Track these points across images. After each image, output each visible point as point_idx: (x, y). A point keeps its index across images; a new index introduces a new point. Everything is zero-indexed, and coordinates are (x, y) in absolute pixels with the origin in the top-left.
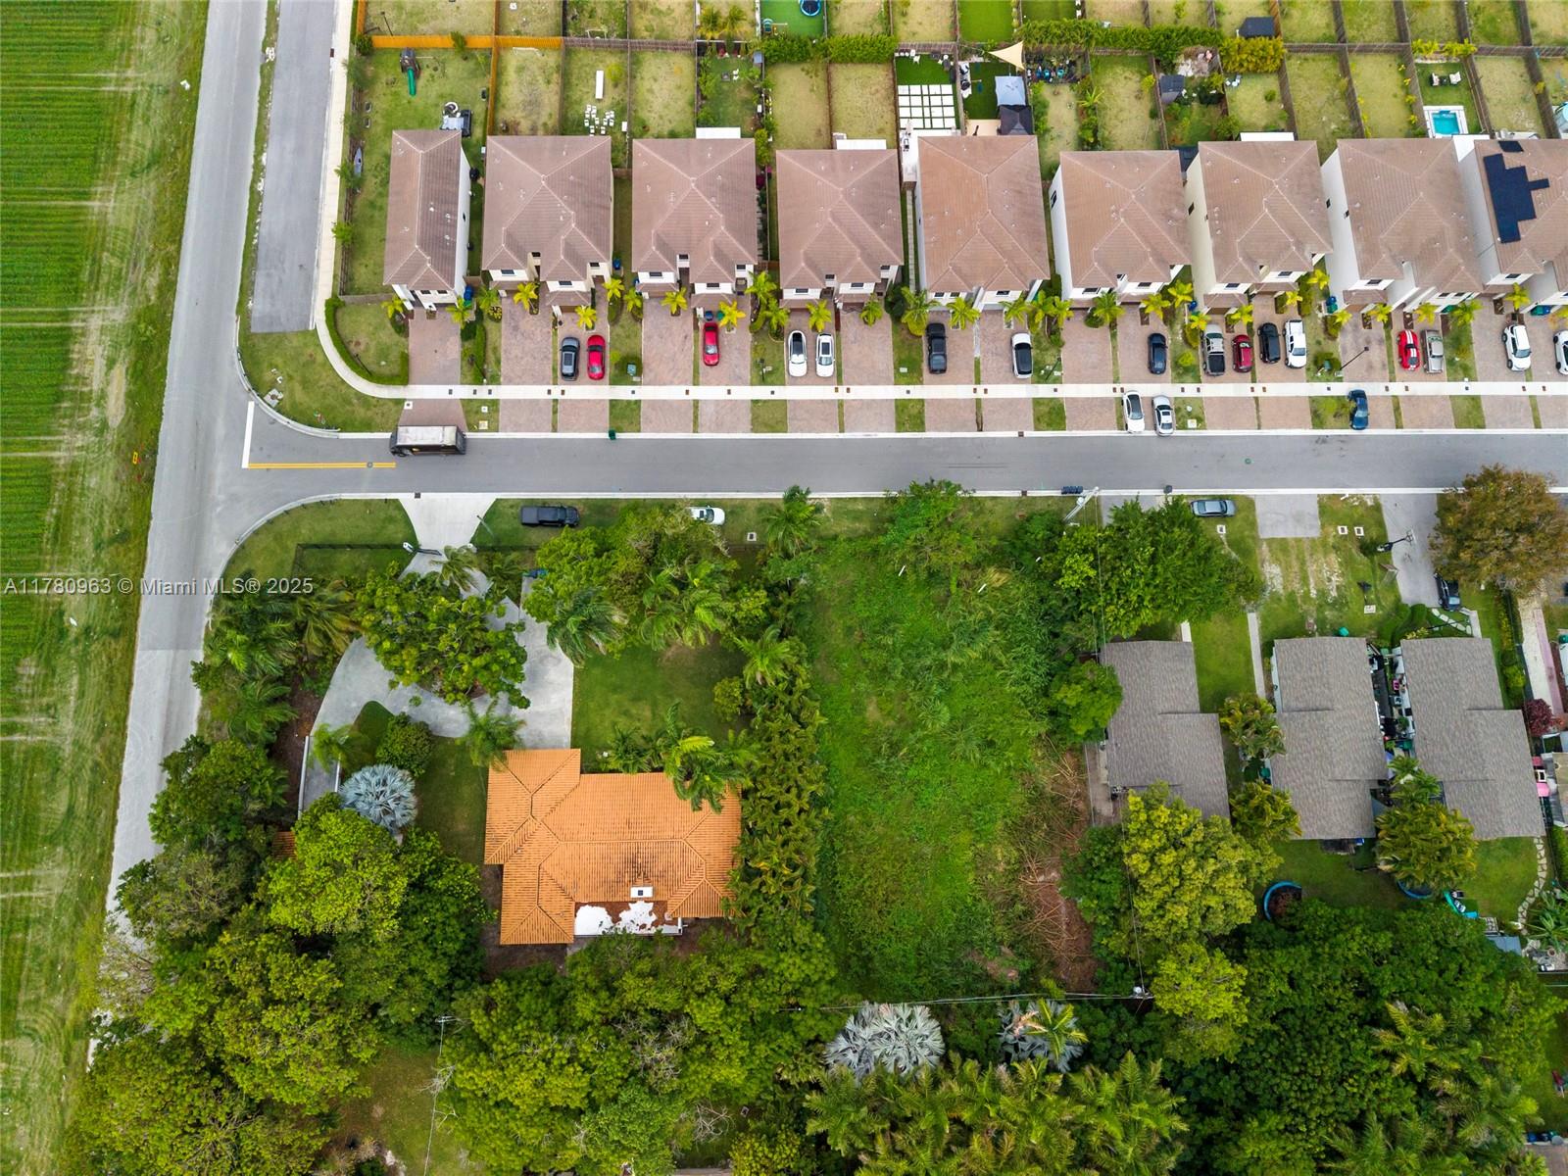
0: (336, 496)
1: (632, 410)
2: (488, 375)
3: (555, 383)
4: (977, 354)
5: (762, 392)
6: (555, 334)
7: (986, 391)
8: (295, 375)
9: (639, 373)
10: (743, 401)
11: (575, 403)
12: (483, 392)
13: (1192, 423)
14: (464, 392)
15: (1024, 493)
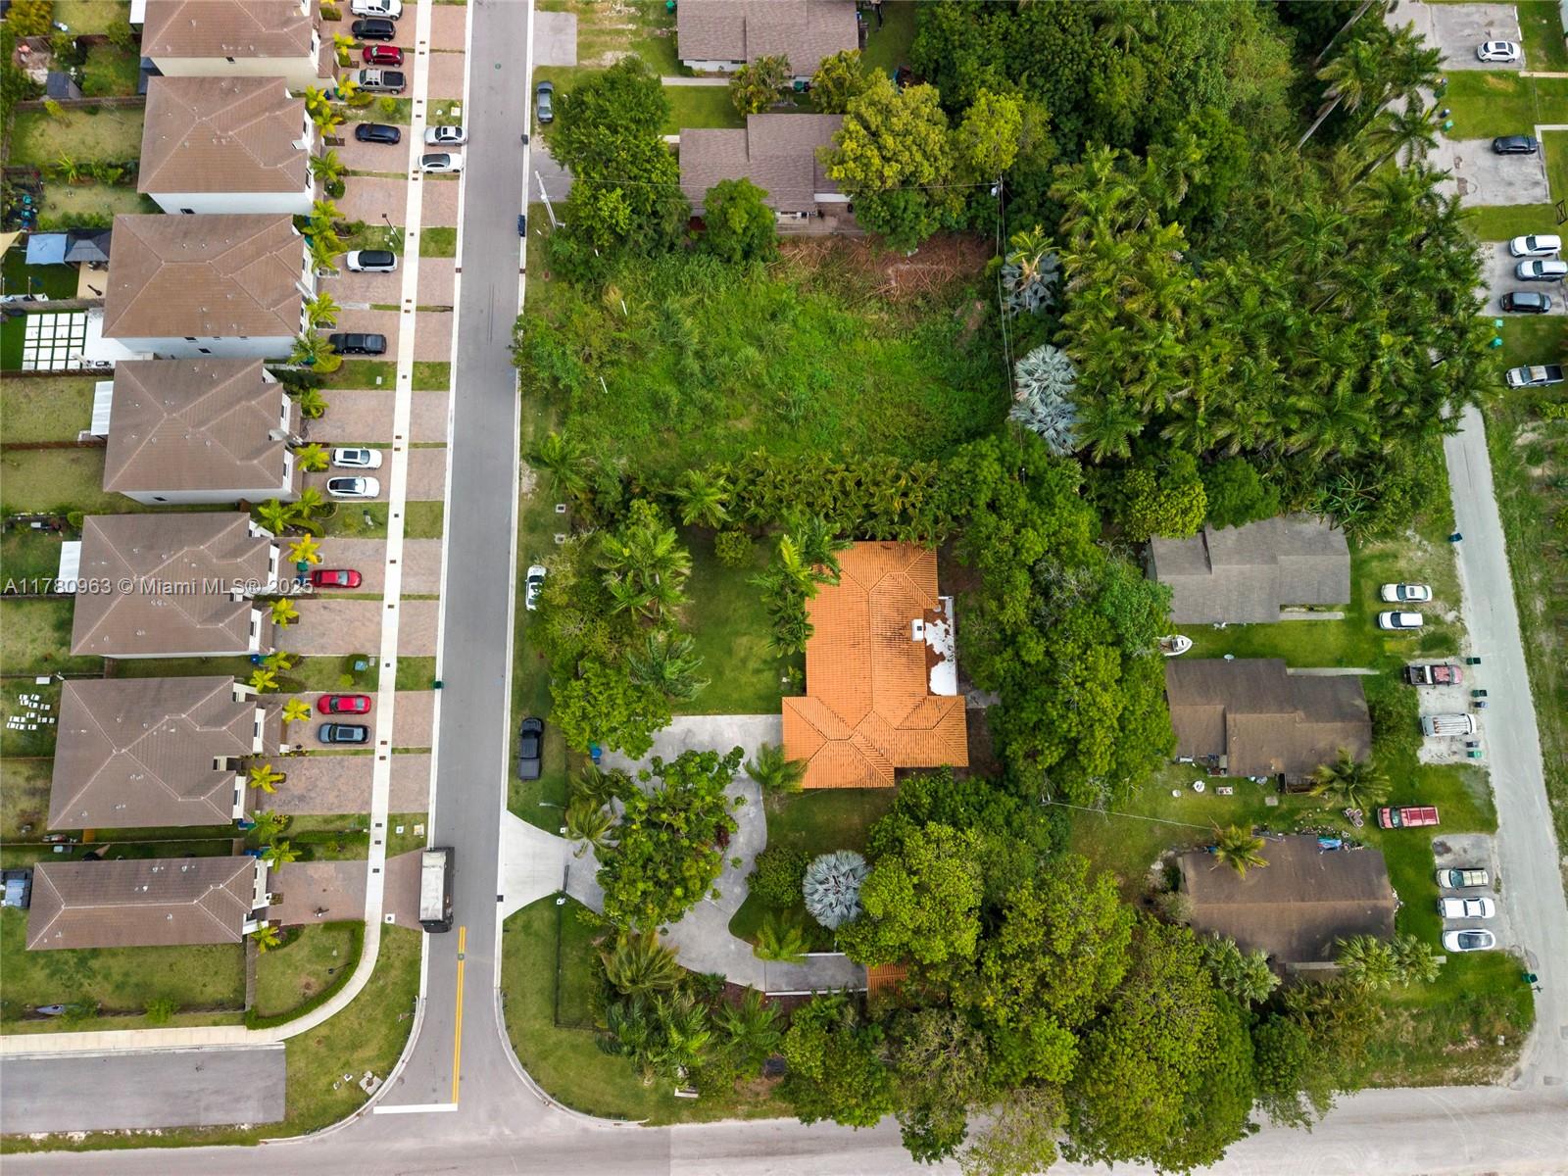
0: (496, 992)
1: (409, 666)
2: (358, 827)
3: (373, 752)
4: (367, 306)
5: (396, 527)
6: (312, 753)
7: (408, 301)
8: (343, 1060)
9: (364, 658)
10: (405, 547)
11: (398, 728)
12: (378, 833)
13: (455, 112)
14: (377, 856)
15: (522, 271)
